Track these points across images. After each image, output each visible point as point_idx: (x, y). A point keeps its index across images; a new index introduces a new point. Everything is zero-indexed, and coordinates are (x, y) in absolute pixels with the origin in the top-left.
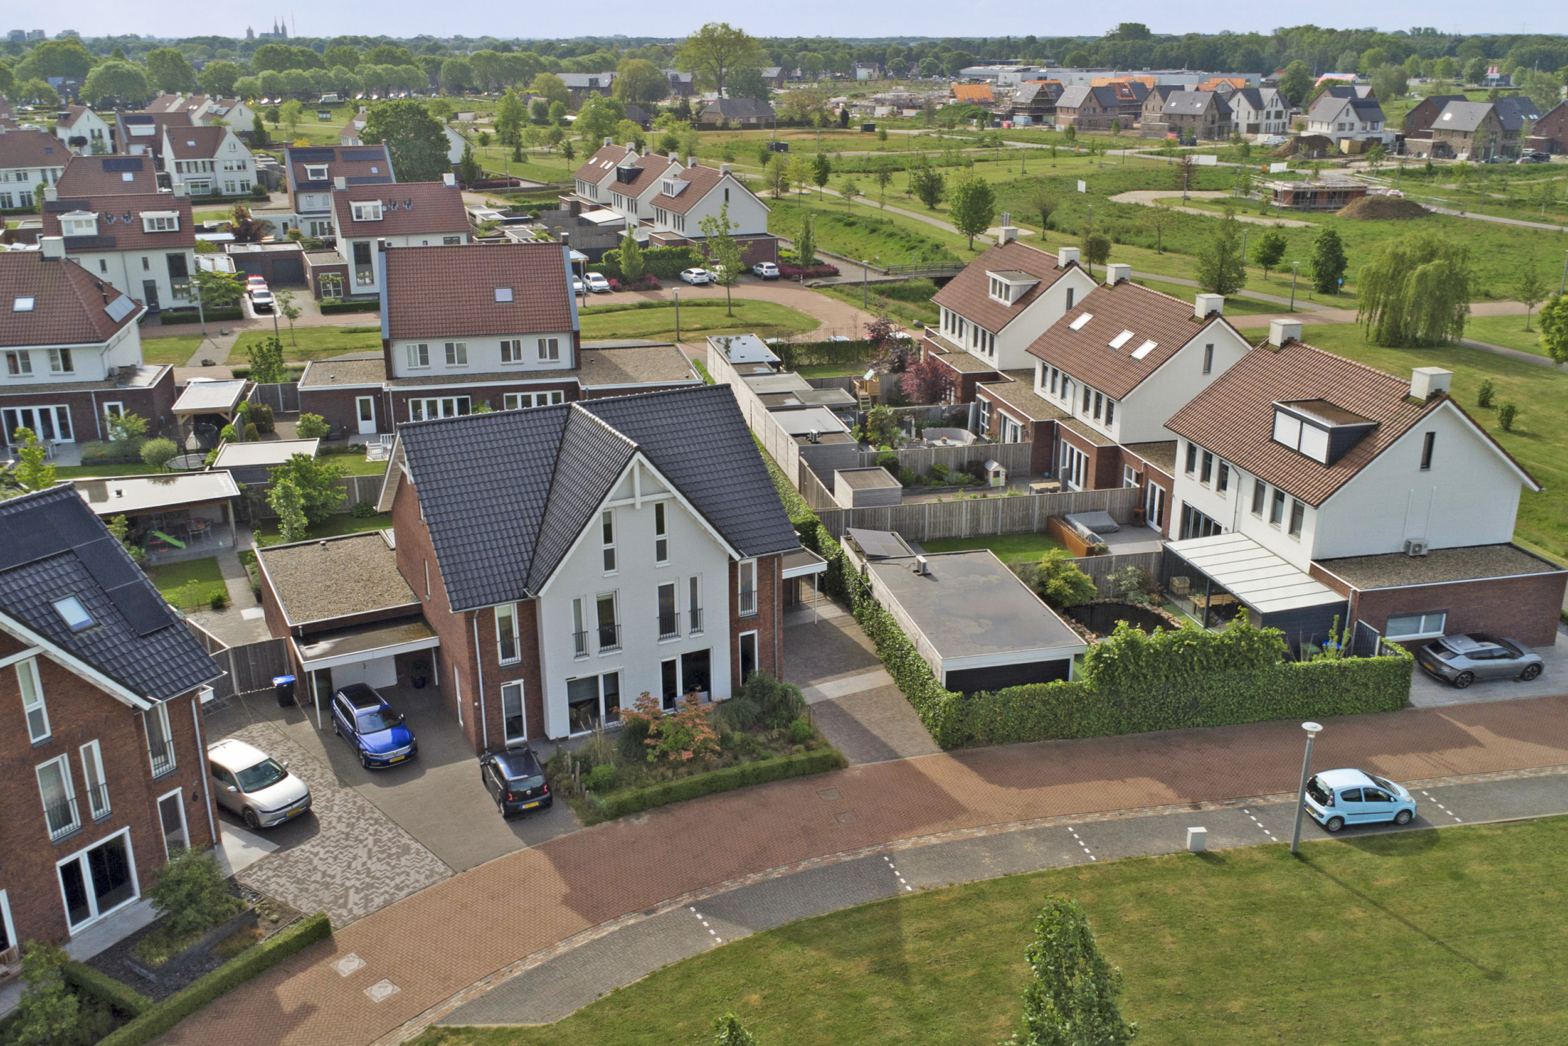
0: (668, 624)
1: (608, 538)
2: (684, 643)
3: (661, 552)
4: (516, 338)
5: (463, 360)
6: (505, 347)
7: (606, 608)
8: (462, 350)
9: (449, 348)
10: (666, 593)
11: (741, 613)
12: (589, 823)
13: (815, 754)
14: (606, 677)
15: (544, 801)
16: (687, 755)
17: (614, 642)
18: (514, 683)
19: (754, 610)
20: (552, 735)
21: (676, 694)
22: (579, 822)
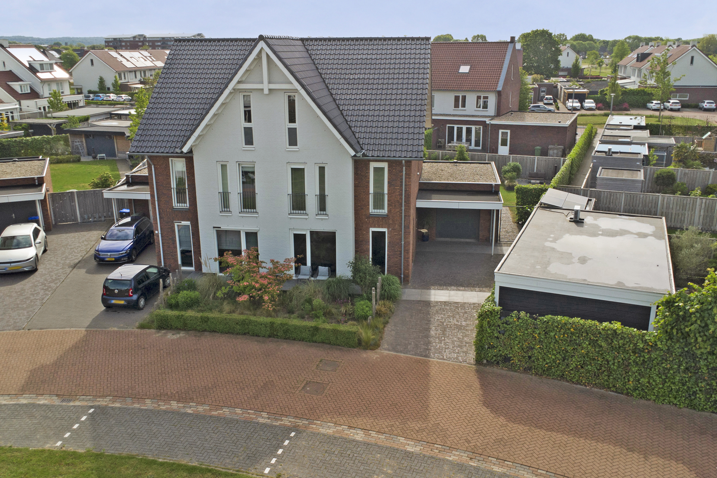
0: (298, 202)
1: (248, 117)
2: (310, 222)
3: (293, 139)
4: (464, 94)
6: (457, 98)
7: (248, 177)
10: (298, 176)
11: (372, 210)
12: (142, 327)
13: (342, 328)
14: (248, 234)
15: (128, 302)
16: (244, 298)
17: (254, 207)
18: (184, 223)
19: (385, 211)
20: (204, 270)
21: (305, 264)
22: (137, 324)
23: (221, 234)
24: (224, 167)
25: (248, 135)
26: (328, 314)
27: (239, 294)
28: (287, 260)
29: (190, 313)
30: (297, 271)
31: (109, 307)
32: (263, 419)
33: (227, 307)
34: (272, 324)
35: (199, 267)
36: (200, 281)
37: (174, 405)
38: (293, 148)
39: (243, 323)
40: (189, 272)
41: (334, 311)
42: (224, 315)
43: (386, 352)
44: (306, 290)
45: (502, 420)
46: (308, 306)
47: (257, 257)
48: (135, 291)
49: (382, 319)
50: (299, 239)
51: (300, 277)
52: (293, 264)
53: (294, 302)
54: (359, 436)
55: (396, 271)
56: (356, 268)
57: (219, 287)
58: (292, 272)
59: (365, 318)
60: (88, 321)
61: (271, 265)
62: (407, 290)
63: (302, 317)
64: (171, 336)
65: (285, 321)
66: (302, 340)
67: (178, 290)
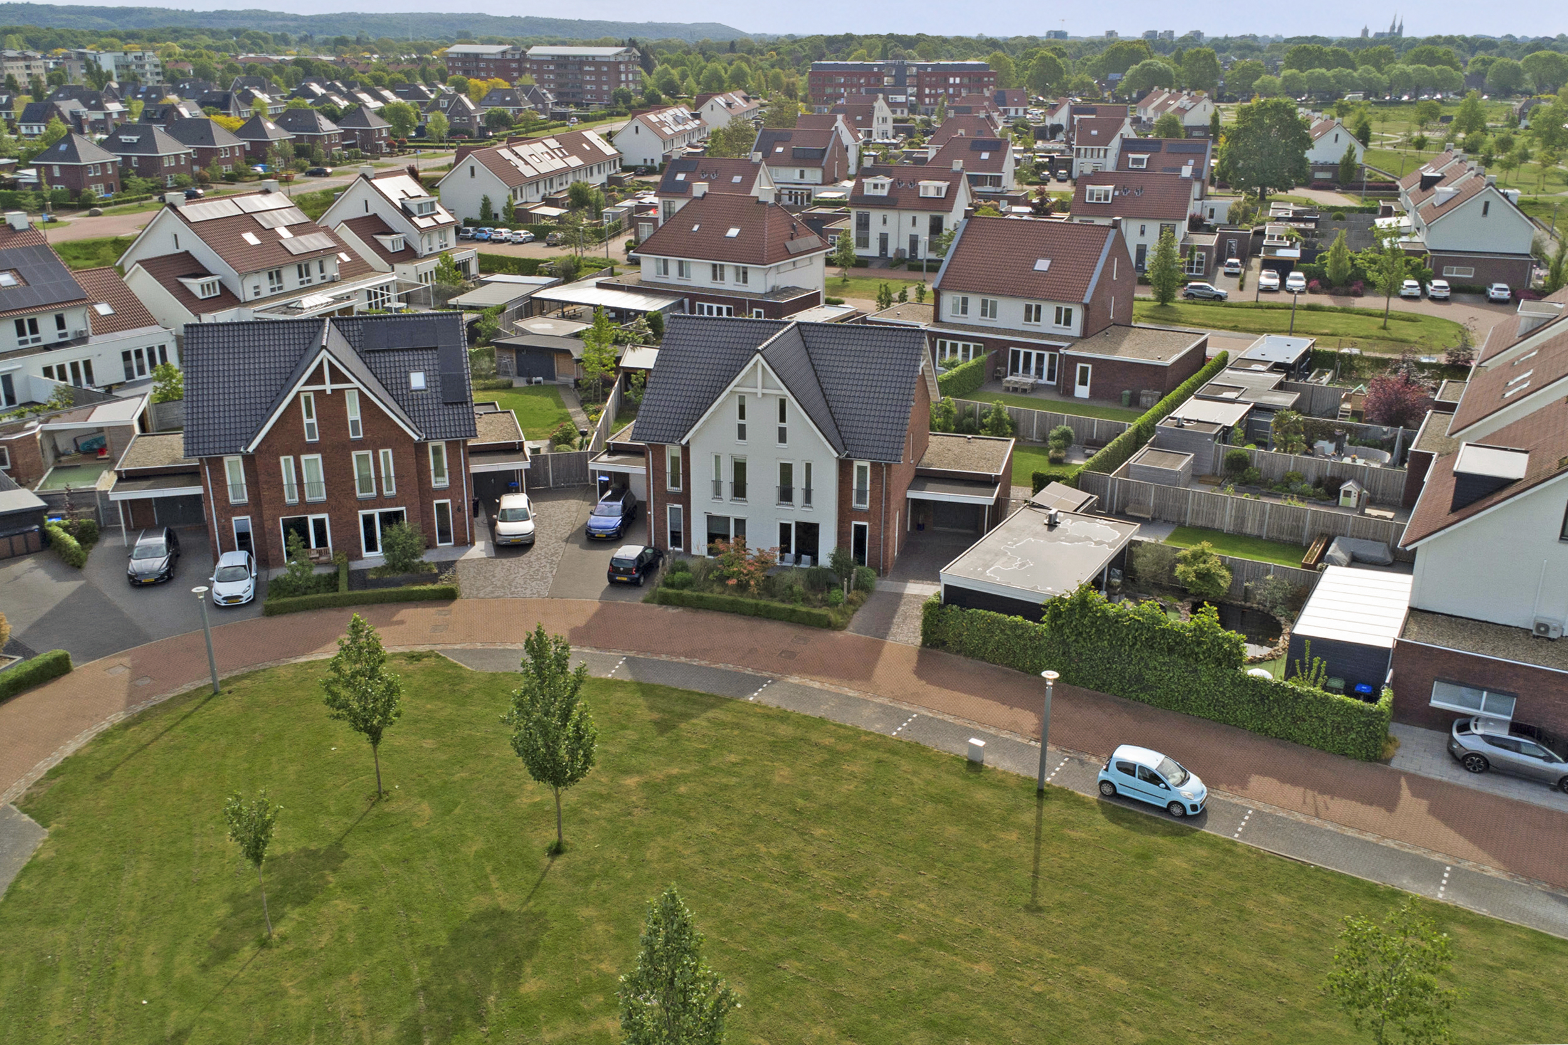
0: (786, 494)
1: (742, 415)
2: (795, 514)
3: (782, 436)
4: (1038, 303)
5: (993, 315)
6: (1028, 309)
7: (740, 468)
8: (994, 305)
9: (984, 303)
10: (786, 471)
11: (855, 505)
12: (645, 601)
13: (816, 611)
14: (736, 521)
15: (632, 579)
16: (733, 582)
17: (744, 496)
18: (676, 506)
19: (867, 506)
20: (694, 552)
21: (789, 552)
22: (641, 599)
23: (711, 519)
24: (717, 458)
25: (742, 433)
26: (806, 600)
27: (728, 578)
28: (773, 549)
29: (686, 592)
30: (782, 559)
31: (613, 582)
32: (749, 671)
33: (717, 589)
34: (757, 605)
35: (688, 549)
36: (691, 563)
37: (683, 659)
38: (782, 445)
39: (732, 603)
40: (679, 553)
41: (811, 597)
42: (715, 595)
43: (850, 633)
44: (789, 576)
45: (923, 682)
46: (788, 591)
47: (744, 545)
48: (637, 571)
49: (852, 607)
50: (785, 529)
51: (784, 564)
52: (778, 553)
53: (777, 587)
54: (817, 685)
55: (874, 565)
56: (835, 559)
57: (710, 571)
58: (777, 560)
59: (837, 604)
60: (599, 594)
61: (757, 554)
62: (884, 582)
63: (783, 601)
64: (671, 611)
65: (768, 603)
66: (781, 620)
67: (673, 571)
